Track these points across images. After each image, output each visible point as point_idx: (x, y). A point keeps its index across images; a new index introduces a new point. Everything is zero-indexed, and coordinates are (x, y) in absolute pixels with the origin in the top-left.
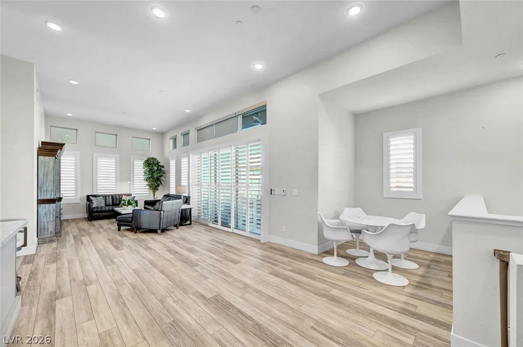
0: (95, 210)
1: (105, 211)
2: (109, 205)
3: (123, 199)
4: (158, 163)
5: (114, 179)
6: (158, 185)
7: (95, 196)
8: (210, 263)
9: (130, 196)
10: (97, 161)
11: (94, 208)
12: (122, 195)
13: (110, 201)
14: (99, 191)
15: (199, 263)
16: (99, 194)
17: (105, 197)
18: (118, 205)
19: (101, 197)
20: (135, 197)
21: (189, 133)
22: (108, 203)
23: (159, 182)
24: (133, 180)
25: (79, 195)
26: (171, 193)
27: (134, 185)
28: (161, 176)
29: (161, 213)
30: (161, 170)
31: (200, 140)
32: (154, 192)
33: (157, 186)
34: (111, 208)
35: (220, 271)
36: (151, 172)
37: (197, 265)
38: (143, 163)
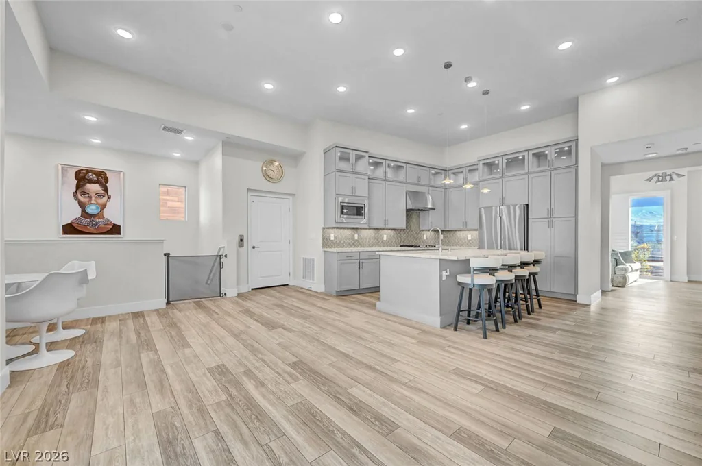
8: (267, 370)
15: (289, 369)
35: (256, 353)
37: (294, 365)
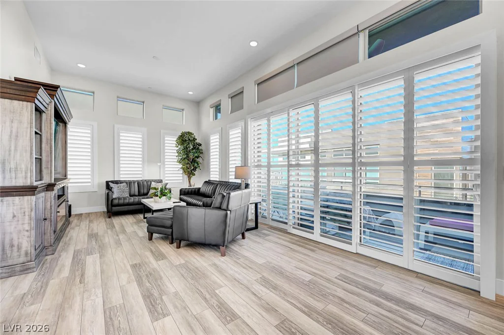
0: (116, 202)
1: (129, 204)
2: (134, 195)
3: (152, 186)
4: (195, 139)
5: (141, 159)
6: (195, 169)
7: (116, 182)
9: (160, 182)
10: (119, 136)
11: (115, 199)
12: (151, 181)
13: (135, 190)
14: (121, 176)
16: (121, 180)
17: (129, 183)
18: (145, 195)
19: (124, 184)
20: (167, 184)
21: (243, 92)
22: (132, 193)
23: (196, 165)
24: (164, 162)
25: (96, 181)
26: (211, 179)
27: (164, 168)
28: (198, 157)
29: (227, 213)
30: (198, 149)
31: (262, 97)
32: (189, 178)
33: (193, 170)
34: (137, 199)
36: (186, 151)
38: (175, 139)
